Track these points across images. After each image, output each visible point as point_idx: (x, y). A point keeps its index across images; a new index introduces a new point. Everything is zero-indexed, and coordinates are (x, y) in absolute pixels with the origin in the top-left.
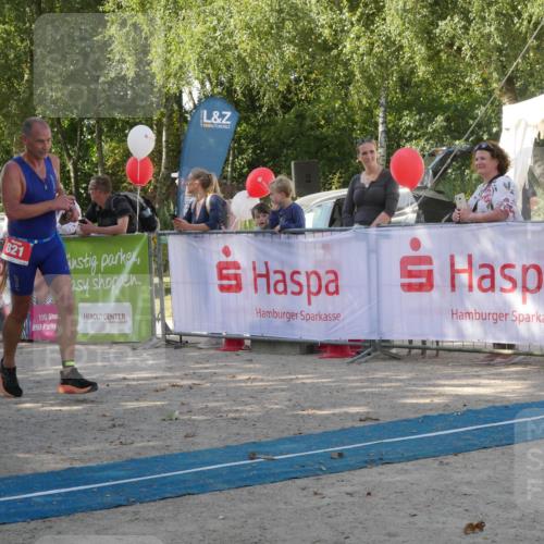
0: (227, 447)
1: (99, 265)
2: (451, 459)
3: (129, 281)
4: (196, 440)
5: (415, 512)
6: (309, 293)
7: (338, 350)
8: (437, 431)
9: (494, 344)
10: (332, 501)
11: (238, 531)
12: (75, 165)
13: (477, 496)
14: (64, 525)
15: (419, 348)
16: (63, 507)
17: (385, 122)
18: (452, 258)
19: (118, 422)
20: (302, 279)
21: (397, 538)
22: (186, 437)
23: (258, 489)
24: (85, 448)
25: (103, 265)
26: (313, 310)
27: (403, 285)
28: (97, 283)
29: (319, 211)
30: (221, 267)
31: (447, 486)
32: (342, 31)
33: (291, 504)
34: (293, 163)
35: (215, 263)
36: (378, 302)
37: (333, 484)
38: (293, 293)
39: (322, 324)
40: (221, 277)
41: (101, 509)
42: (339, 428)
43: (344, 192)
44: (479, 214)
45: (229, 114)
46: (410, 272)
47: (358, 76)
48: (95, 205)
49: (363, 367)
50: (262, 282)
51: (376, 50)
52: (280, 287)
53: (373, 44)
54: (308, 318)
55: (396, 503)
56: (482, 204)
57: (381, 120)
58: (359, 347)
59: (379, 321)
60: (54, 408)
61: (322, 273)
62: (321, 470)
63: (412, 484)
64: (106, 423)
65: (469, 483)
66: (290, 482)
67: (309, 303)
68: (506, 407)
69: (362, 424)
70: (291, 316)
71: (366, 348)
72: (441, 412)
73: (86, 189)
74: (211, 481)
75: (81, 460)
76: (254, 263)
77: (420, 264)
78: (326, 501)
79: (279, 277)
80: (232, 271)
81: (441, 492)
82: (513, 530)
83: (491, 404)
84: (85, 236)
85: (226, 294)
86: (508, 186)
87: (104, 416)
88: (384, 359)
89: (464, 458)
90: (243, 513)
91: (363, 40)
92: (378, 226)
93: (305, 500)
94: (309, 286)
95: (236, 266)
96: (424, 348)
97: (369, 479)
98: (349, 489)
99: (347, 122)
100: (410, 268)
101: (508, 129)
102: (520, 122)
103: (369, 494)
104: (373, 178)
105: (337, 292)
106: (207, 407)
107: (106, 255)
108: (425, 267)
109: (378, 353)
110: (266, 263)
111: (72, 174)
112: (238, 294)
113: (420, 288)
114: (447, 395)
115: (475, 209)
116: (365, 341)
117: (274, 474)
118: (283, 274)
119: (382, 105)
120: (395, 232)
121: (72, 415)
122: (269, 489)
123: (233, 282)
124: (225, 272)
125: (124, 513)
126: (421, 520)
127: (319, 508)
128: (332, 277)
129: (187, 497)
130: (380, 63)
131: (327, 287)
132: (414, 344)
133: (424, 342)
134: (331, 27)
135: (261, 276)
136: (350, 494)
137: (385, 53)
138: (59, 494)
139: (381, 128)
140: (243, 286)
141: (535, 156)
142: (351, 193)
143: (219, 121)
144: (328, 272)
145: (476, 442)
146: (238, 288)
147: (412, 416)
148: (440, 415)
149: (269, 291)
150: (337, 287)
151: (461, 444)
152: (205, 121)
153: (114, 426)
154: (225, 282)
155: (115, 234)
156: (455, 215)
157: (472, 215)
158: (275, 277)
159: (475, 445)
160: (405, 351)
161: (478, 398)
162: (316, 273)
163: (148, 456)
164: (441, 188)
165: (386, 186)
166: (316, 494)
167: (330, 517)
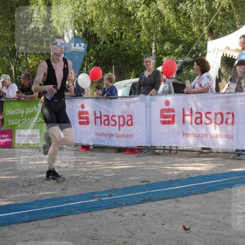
0: (81, 194)
1: (25, 113)
2: (181, 199)
3: (38, 120)
4: (67, 191)
5: (164, 223)
6: (120, 125)
7: (131, 151)
8: (175, 186)
9: (202, 148)
10: (127, 218)
11: (85, 232)
12: (15, 67)
13: (192, 215)
14: (6, 230)
15: (168, 150)
16: (6, 222)
17: (156, 48)
18: (183, 109)
19: (31, 183)
20: (116, 119)
21: (156, 235)
22: (63, 190)
23: (94, 213)
24: (16, 196)
25: (27, 112)
26: (121, 132)
27: (161, 122)
28: (24, 121)
29: (125, 88)
30: (80, 113)
31: (178, 211)
32: (137, 7)
33: (109, 219)
34: (113, 67)
35: (77, 112)
36: (150, 129)
37: (128, 210)
38: (112, 125)
39: (125, 139)
40: (80, 118)
41: (22, 223)
42: (131, 185)
43: (137, 80)
44: (195, 90)
45: (83, 45)
46: (165, 115)
47: (144, 28)
48: (23, 85)
49: (143, 158)
50: (98, 120)
51: (152, 16)
52: (107, 123)
53: (150, 13)
54: (119, 136)
55: (156, 219)
56: (197, 86)
57: (153, 48)
58: (142, 149)
59: (150, 137)
60: (3, 177)
61: (125, 116)
62: (123, 204)
63: (163, 210)
64: (26, 184)
65: (189, 210)
66: (108, 210)
67: (119, 130)
68: (206, 176)
69: (142, 184)
70: (111, 135)
71: (144, 149)
72: (177, 178)
73: (20, 78)
74: (73, 210)
75: (14, 201)
76: (95, 112)
77: (169, 112)
78: (125, 218)
79: (106, 118)
80: (85, 115)
81: (176, 214)
82: (208, 230)
83: (199, 175)
84: (18, 99)
85: (82, 126)
86: (209, 77)
87: (26, 181)
88: (152, 155)
89: (187, 199)
90: (87, 224)
91: (146, 11)
92: (151, 95)
93: (115, 218)
94: (119, 122)
95: (87, 113)
96: (170, 150)
97: (144, 208)
98: (135, 213)
99: (138, 48)
100: (165, 114)
101: (210, 52)
102: (215, 48)
103: (144, 215)
104: (150, 73)
105: (132, 125)
106: (72, 176)
107: (27, 108)
108: (171, 114)
109: (150, 152)
110: (100, 112)
111: (13, 72)
112: (87, 126)
113: (169, 123)
114: (180, 171)
115: (194, 87)
116: (145, 147)
117: (102, 206)
118: (108, 116)
119: (154, 41)
120: (158, 98)
121: (11, 180)
122: (99, 213)
123: (86, 120)
124: (82, 116)
125: (33, 224)
126: (166, 226)
127: (121, 222)
128: (130, 118)
129: (62, 217)
130: (153, 22)
131: (127, 122)
132: (166, 148)
133: (170, 147)
134: (131, 5)
135: (98, 117)
136: (136, 215)
137: (155, 17)
138: (4, 216)
139: (153, 51)
140: (90, 122)
141: (221, 64)
142: (140, 80)
143: (79, 48)
144: (128, 116)
145: (192, 192)
146: (88, 123)
147: (164, 180)
148: (177, 180)
149: (101, 124)
150: (132, 122)
151: (186, 192)
152: (73, 48)
153: (30, 185)
154: (82, 120)
155: (32, 99)
156: (185, 90)
157: (193, 90)
158: (104, 118)
159: (192, 193)
160: (162, 151)
161: (194, 172)
162: (123, 116)
163: (44, 199)
164: (179, 78)
165: (155, 77)
166: (120, 215)
167: (126, 225)
